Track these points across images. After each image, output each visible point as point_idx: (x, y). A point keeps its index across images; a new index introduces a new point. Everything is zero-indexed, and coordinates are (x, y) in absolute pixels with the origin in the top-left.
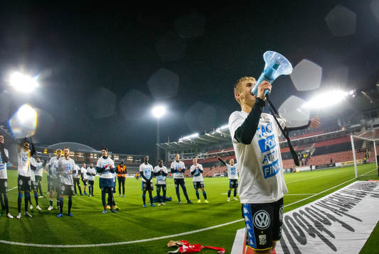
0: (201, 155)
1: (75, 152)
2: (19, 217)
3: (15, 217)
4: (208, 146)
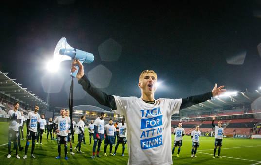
0: (184, 118)
2: (24, 158)
3: (22, 158)
4: (190, 112)
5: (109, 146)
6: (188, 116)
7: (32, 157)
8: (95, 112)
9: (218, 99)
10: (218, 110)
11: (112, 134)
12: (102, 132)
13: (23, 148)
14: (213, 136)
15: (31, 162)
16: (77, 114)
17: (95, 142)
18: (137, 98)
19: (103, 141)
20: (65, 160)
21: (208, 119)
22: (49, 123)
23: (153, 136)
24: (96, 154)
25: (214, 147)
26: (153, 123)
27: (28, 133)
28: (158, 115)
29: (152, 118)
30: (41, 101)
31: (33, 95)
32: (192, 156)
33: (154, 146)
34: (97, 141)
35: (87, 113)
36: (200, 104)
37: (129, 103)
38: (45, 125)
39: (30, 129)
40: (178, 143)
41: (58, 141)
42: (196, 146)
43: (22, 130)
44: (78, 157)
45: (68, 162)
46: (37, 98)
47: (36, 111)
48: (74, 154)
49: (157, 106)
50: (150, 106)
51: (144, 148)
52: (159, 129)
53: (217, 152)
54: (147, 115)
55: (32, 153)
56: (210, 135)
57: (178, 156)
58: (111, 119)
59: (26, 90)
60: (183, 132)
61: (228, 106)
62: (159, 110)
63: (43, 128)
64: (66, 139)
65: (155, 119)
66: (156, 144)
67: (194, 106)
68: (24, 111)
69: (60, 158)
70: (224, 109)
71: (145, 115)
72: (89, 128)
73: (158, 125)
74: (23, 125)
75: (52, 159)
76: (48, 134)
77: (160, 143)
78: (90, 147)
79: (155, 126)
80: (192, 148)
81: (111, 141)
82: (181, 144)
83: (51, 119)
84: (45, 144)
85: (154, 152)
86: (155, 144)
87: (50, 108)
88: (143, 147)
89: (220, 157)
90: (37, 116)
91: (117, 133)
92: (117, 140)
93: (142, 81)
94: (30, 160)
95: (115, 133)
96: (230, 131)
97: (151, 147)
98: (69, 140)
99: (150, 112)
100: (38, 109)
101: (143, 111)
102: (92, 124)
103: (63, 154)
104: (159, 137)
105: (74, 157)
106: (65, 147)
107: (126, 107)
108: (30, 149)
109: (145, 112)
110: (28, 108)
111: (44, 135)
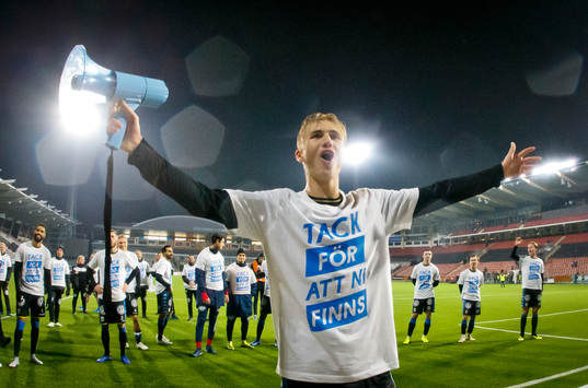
0: (438, 238)
1: (188, 233)
2: (13, 364)
4: (453, 220)
5: (238, 323)
6: (450, 230)
7: (33, 362)
8: (201, 233)
9: (528, 181)
10: (529, 212)
11: (244, 289)
12: (219, 286)
13: (9, 339)
14: (519, 282)
15: (31, 374)
16: (153, 242)
17: (201, 314)
18: (292, 192)
19: (222, 311)
20: (120, 365)
21: (502, 238)
22: (78, 270)
23: (340, 295)
24: (204, 345)
25: (522, 312)
26: (338, 258)
27: (19, 300)
28: (351, 237)
29: (337, 245)
30: (56, 212)
31: (32, 197)
32: (463, 338)
33: (344, 321)
34: (205, 312)
35: (180, 237)
36: (480, 197)
37: (272, 207)
38: (66, 276)
39: (24, 289)
40: (424, 306)
41: (101, 315)
42: (473, 310)
43: (7, 292)
44: (156, 357)
45: (130, 370)
46: (42, 203)
47: (37, 241)
48: (146, 348)
49: (347, 212)
50: (330, 212)
51: (317, 328)
52: (354, 274)
53: (529, 325)
54: (320, 237)
55: (33, 350)
56: (510, 280)
57: (425, 339)
58: (241, 251)
59: (13, 184)
60: (435, 275)
61: (554, 198)
62: (355, 223)
63: (61, 282)
64: (122, 310)
65: (344, 246)
66: (349, 314)
67: (462, 202)
68: (11, 240)
69: (108, 360)
70: (545, 209)
71: (315, 239)
72: (184, 277)
73: (352, 264)
74: (8, 279)
75: (87, 365)
76: (75, 300)
77: (360, 311)
78: (188, 326)
79: (345, 266)
80: (463, 317)
81: (244, 308)
82: (433, 306)
83: (82, 259)
84: (69, 326)
85: (344, 338)
86: (345, 316)
87: (78, 228)
88: (314, 324)
89: (538, 338)
90: (42, 252)
91: (258, 288)
92: (262, 306)
93: (303, 145)
94: (27, 369)
95: (252, 286)
96: (564, 266)
97: (336, 323)
98: (130, 311)
99: (330, 229)
100: (44, 235)
101: (309, 227)
102: (191, 264)
103: (115, 350)
104: (356, 296)
105: (146, 356)
106: (121, 330)
107: (262, 218)
108: (26, 340)
109: (317, 229)
110: (20, 233)
111: (65, 301)
